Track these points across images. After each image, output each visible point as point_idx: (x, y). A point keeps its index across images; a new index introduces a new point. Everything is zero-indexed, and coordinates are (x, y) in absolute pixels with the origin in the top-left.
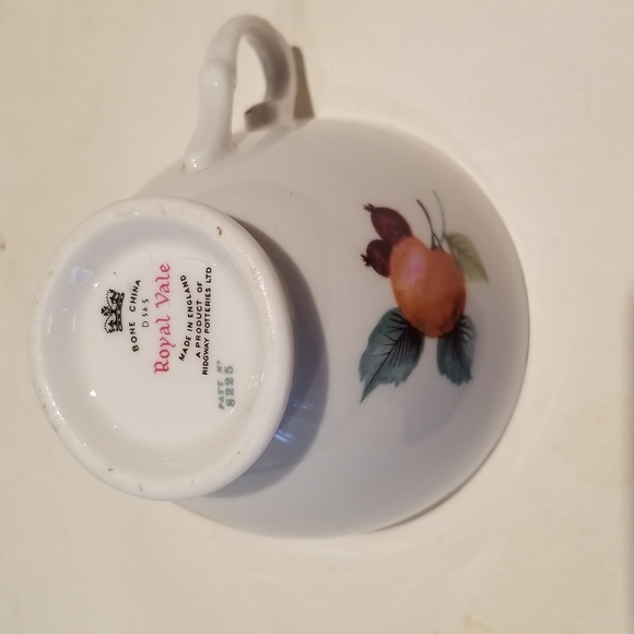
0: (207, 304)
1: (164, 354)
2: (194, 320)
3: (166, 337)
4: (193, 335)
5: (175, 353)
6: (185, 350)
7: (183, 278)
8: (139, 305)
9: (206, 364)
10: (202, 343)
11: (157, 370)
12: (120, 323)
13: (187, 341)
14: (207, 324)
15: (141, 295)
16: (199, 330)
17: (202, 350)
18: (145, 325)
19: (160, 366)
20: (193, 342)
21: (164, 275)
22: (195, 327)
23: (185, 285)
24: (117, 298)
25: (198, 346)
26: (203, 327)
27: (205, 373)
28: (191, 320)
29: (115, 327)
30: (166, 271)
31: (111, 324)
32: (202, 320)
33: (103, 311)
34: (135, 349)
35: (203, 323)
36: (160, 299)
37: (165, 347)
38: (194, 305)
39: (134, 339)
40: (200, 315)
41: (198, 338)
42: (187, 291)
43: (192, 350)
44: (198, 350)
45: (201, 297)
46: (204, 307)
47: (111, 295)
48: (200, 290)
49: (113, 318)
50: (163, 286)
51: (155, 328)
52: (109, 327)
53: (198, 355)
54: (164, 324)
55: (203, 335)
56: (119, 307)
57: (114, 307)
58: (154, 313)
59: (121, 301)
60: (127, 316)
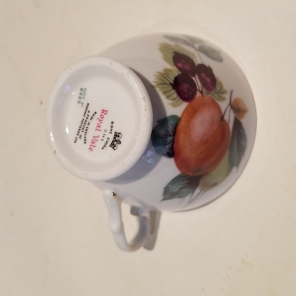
0: (80, 130)
1: (102, 117)
2: (87, 125)
3: (99, 123)
4: (89, 120)
5: (98, 116)
6: (94, 115)
7: (85, 143)
8: (105, 140)
9: (87, 107)
10: (86, 116)
11: (107, 111)
12: (115, 135)
13: (91, 119)
14: (82, 122)
15: (103, 143)
16: (86, 121)
17: (87, 113)
18: (106, 131)
19: (105, 112)
20: (89, 117)
21: (92, 147)
22: (87, 123)
23: (85, 140)
24: (113, 145)
25: (88, 115)
26: (84, 121)
27: (88, 104)
28: (88, 126)
29: (118, 134)
30: (90, 148)
31: (119, 136)
32: (83, 124)
33: (120, 143)
34: (112, 123)
35: (83, 123)
36: (96, 138)
37: (101, 119)
38: (85, 131)
39: (112, 127)
40: (83, 127)
41: (87, 118)
42: (85, 137)
43: (91, 114)
44: (89, 114)
45: (81, 133)
46: (81, 129)
47: (115, 148)
48: (81, 136)
49: (117, 138)
50: (93, 143)
51: (102, 128)
52: (120, 135)
53: (89, 112)
54: (98, 128)
55: (85, 119)
56: (113, 141)
57: (115, 142)
58: (101, 134)
59: (111, 144)
60: (112, 137)
